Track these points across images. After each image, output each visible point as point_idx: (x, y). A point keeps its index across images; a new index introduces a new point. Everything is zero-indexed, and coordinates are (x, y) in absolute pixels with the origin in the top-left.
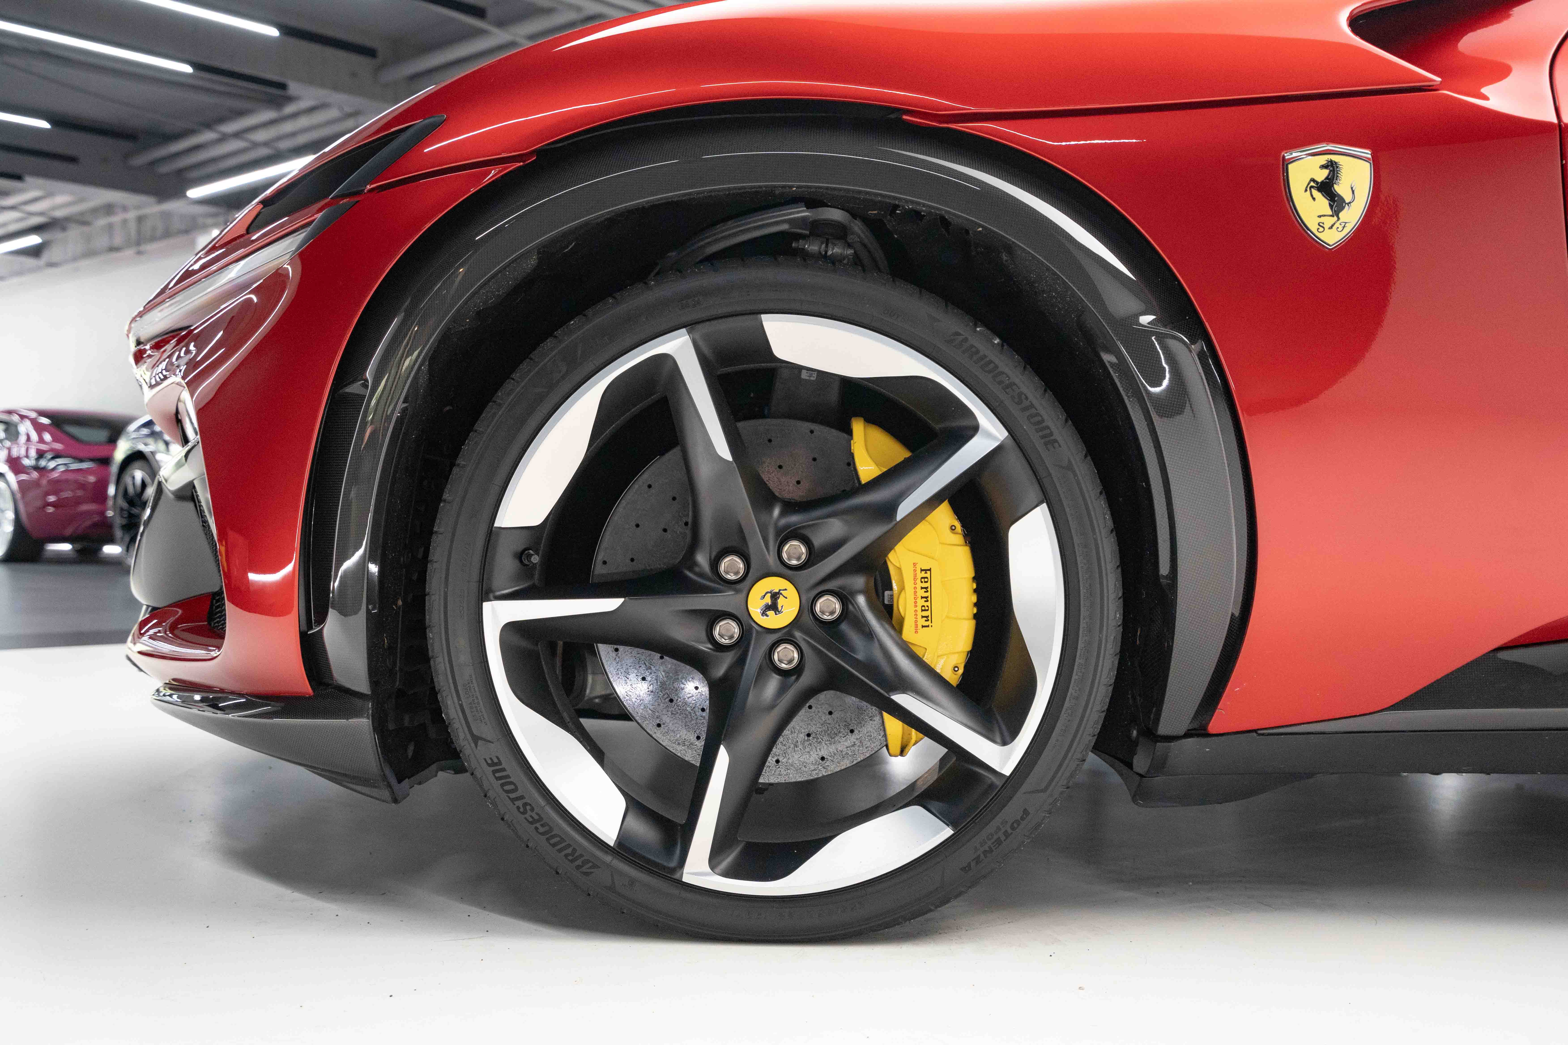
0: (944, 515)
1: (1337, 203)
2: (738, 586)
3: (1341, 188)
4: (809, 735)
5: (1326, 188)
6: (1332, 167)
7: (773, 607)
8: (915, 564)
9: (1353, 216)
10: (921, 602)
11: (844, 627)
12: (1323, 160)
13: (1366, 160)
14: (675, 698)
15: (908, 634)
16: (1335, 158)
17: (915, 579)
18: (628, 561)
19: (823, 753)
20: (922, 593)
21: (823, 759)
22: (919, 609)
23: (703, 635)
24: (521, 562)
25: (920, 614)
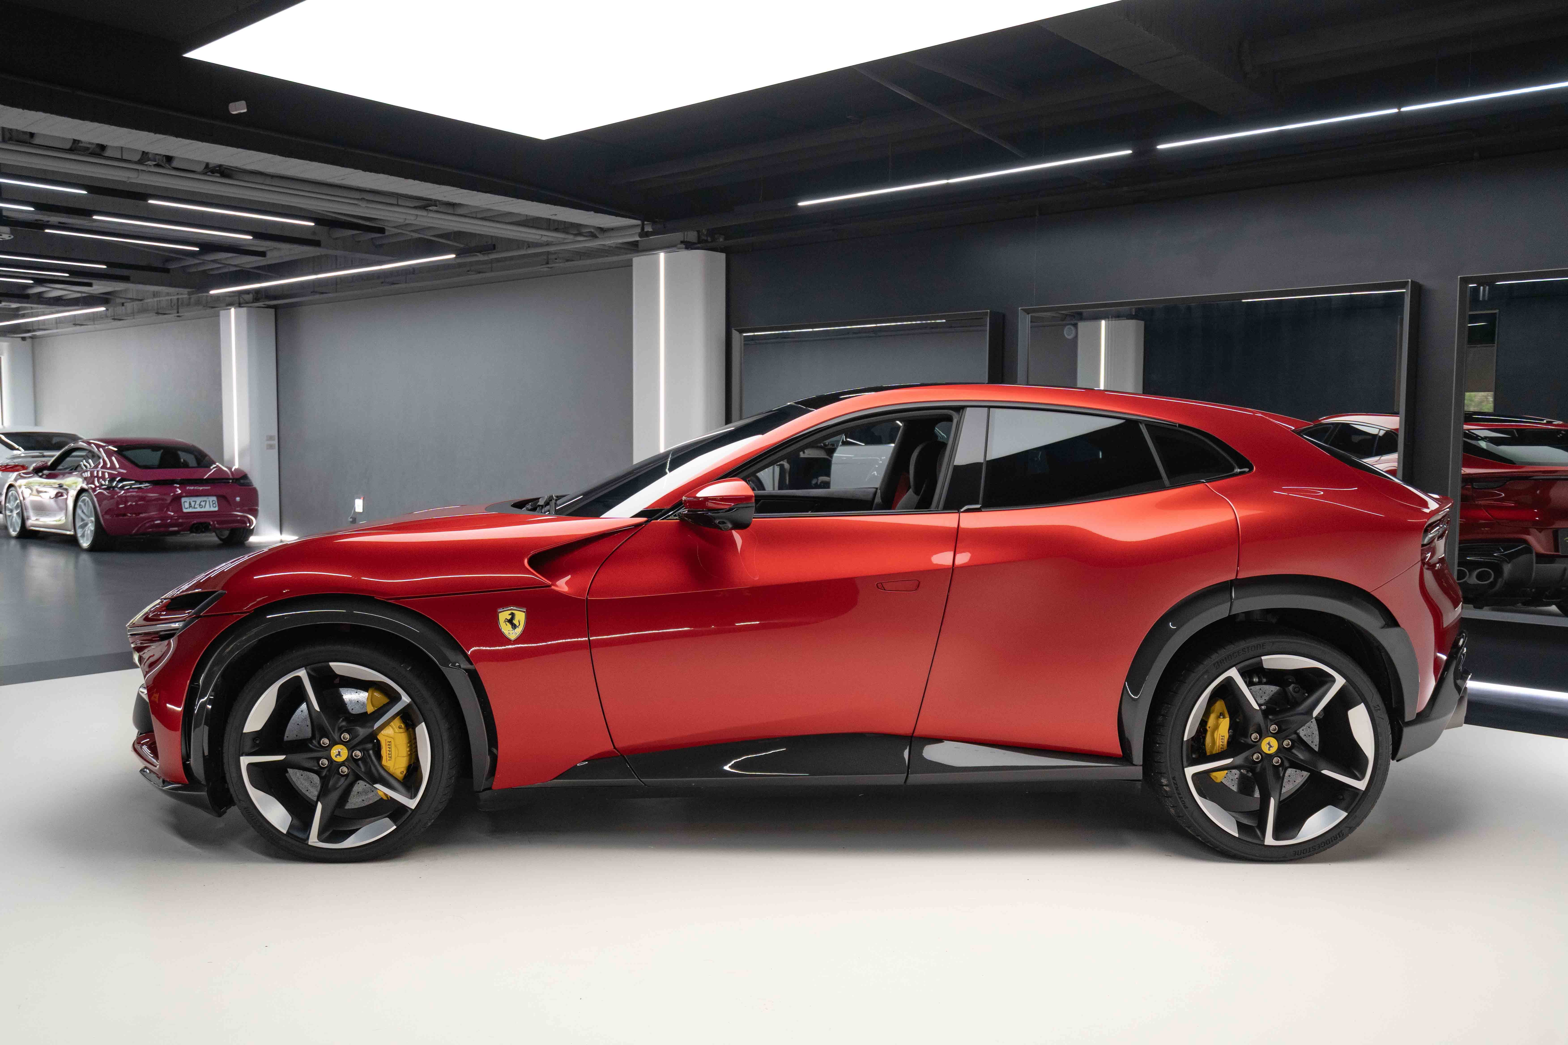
0: (397, 722)
1: (514, 626)
2: (327, 749)
3: (516, 622)
4: (358, 793)
5: (511, 621)
6: (513, 615)
7: (339, 754)
8: (386, 740)
9: (519, 630)
10: (388, 752)
11: (360, 762)
12: (509, 612)
13: (524, 612)
14: (313, 781)
15: (384, 762)
16: (513, 611)
17: (386, 745)
18: (295, 736)
19: (363, 799)
20: (388, 749)
21: (363, 800)
22: (387, 754)
23: (316, 764)
24: (253, 741)
25: (388, 756)
